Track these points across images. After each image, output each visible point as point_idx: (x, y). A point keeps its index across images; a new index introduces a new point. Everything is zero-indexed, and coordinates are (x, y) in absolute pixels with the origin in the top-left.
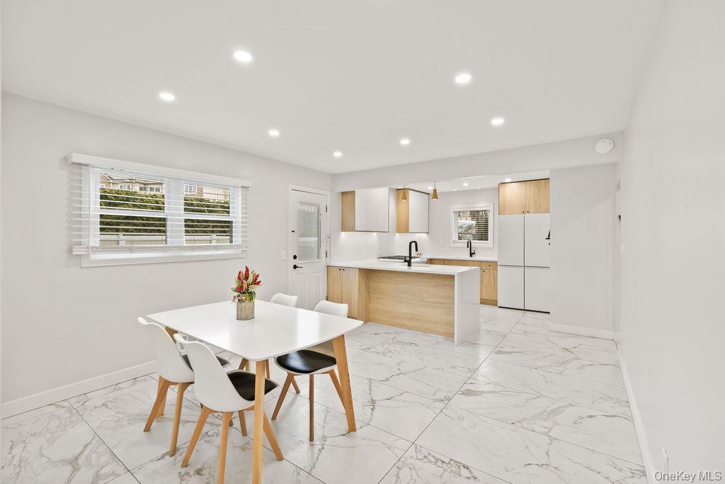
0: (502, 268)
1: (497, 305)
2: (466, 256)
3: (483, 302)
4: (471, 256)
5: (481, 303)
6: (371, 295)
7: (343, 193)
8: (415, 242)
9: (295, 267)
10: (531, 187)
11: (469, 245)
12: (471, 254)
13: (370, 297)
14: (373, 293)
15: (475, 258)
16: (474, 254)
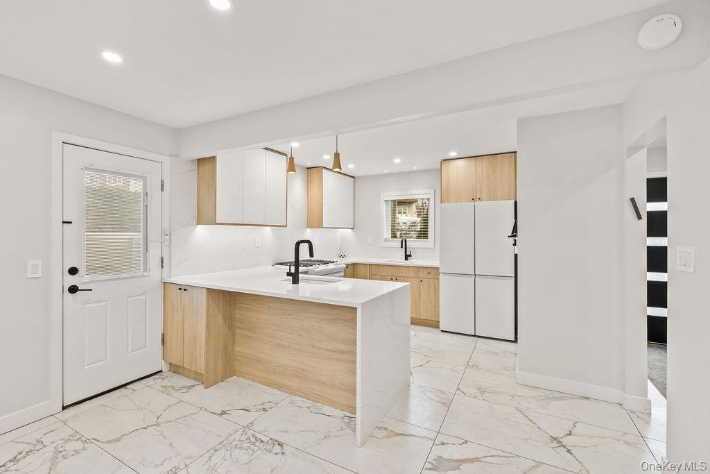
0: (447, 277)
1: (438, 327)
2: (399, 259)
3: (415, 322)
4: (406, 259)
5: (412, 323)
6: (237, 331)
7: (199, 160)
8: (309, 242)
9: (73, 290)
10: (483, 165)
11: (404, 245)
12: (407, 257)
13: (234, 335)
14: (239, 328)
15: (410, 262)
16: (410, 256)
